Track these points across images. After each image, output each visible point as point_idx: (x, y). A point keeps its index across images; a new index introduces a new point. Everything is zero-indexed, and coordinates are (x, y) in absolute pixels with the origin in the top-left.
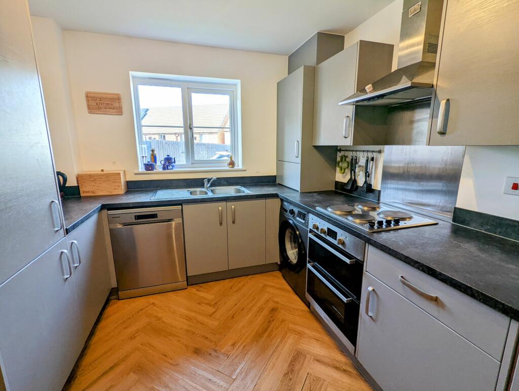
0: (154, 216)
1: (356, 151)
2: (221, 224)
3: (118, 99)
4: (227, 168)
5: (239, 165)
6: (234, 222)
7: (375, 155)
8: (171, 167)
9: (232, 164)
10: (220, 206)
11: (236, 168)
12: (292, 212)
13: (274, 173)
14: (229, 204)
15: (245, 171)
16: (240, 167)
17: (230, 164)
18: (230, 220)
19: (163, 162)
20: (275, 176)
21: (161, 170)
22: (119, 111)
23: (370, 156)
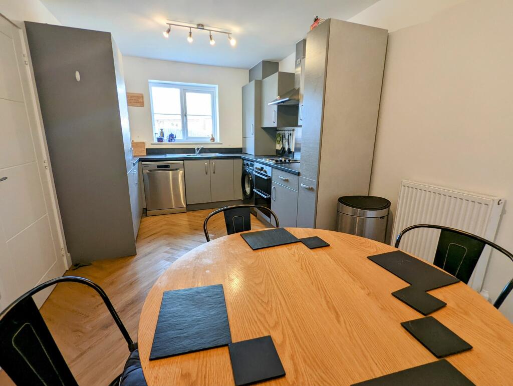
0: (168, 166)
1: (284, 130)
2: (207, 173)
3: (141, 97)
4: (210, 142)
5: (218, 140)
6: (214, 173)
7: (292, 132)
8: (173, 141)
9: (213, 139)
10: (206, 163)
11: (215, 142)
12: (247, 165)
13: (241, 147)
14: (211, 161)
15: (221, 144)
16: (219, 141)
17: (212, 139)
18: (212, 172)
19: (168, 137)
20: (241, 148)
21: (168, 142)
22: (142, 105)
23: (290, 132)
